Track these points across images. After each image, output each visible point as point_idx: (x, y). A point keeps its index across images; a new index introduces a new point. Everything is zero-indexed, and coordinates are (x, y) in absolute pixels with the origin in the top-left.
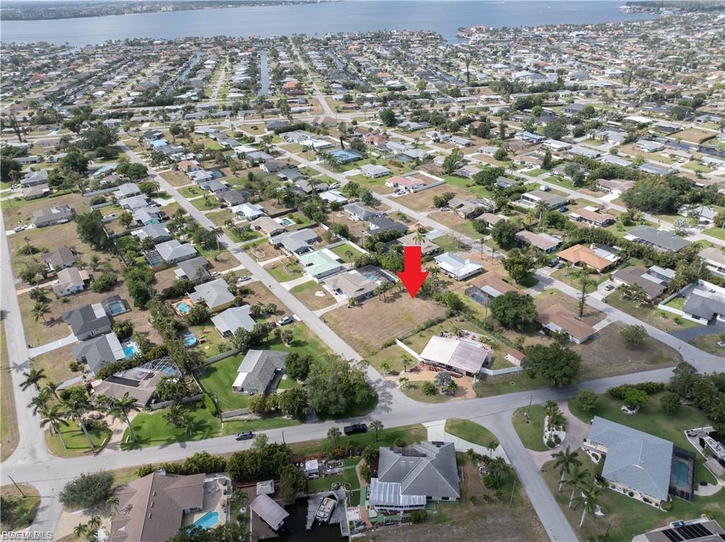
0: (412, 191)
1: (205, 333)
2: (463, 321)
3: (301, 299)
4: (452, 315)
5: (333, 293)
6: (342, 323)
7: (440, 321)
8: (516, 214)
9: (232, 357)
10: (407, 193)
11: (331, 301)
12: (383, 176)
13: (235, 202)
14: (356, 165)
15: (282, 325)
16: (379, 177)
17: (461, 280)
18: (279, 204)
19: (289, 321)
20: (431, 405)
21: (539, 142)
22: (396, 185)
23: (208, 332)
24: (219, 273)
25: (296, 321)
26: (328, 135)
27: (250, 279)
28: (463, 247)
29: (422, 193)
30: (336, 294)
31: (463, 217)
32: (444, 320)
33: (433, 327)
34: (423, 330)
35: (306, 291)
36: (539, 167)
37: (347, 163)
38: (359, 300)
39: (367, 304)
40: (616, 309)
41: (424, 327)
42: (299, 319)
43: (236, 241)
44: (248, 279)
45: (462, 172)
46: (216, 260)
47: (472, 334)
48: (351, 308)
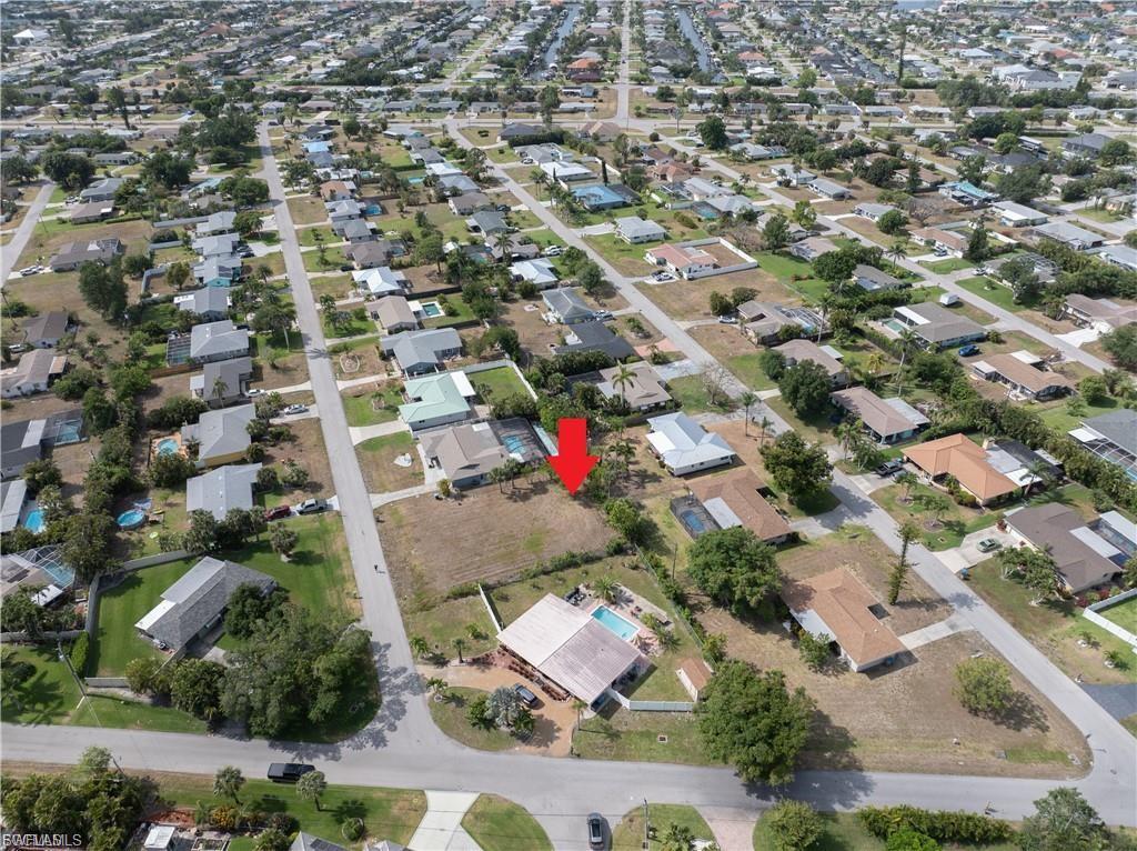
0: (685, 276)
1: (170, 505)
2: (636, 568)
4: (619, 550)
5: (426, 464)
6: (408, 529)
7: (589, 560)
8: (865, 347)
9: (181, 563)
10: (676, 278)
11: (416, 477)
12: (649, 241)
13: (367, 263)
14: (610, 215)
15: (301, 513)
16: (642, 242)
17: (679, 476)
18: (440, 274)
19: (312, 508)
20: (468, 752)
21: (985, 203)
22: (662, 262)
23: (176, 505)
24: (262, 391)
25: (330, 510)
26: (595, 156)
27: (307, 410)
28: (721, 405)
30: (431, 467)
31: (755, 340)
32: (600, 559)
33: (571, 570)
34: (546, 573)
35: (384, 452)
36: (960, 255)
37: (597, 209)
39: (474, 498)
40: (981, 601)
41: (551, 568)
42: (336, 507)
43: (327, 336)
44: (301, 412)
45: (799, 249)
46: (274, 367)
47: (640, 601)
48: (441, 499)
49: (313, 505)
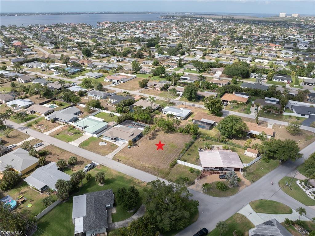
0: (122, 82)
1: (22, 193)
2: (204, 140)
3: (91, 150)
4: (196, 139)
5: (113, 142)
6: (131, 159)
7: (192, 143)
10: (120, 83)
11: (114, 147)
13: (7, 100)
14: (81, 73)
15: (87, 170)
16: (98, 78)
17: (184, 119)
18: (41, 97)
19: (91, 167)
21: (168, 58)
22: (111, 80)
23: (25, 192)
24: (15, 145)
25: (97, 166)
26: (55, 62)
27: (43, 144)
28: (171, 104)
29: (128, 83)
30: (115, 142)
31: (160, 90)
32: (194, 142)
33: (191, 147)
34: (186, 151)
35: (92, 144)
36: (177, 67)
37: (74, 73)
38: (134, 143)
39: (140, 143)
42: (98, 164)
43: (19, 123)
44: (41, 145)
45: (143, 72)
46: (8, 137)
47: (216, 146)
48: (131, 148)
49: (91, 166)
